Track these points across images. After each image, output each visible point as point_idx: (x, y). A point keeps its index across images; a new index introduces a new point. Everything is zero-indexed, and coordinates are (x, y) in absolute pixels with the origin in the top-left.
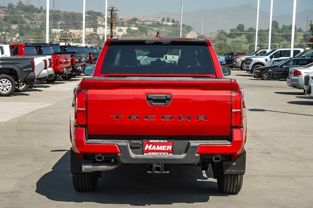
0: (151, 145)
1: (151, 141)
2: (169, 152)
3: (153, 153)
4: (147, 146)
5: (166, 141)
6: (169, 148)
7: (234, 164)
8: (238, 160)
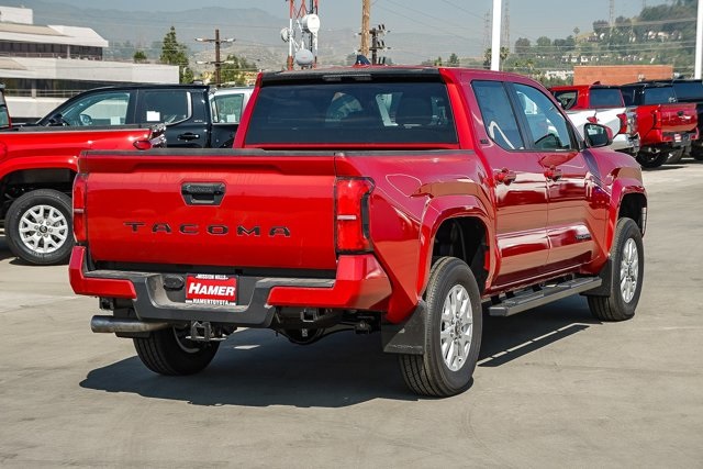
0: (199, 285)
1: (199, 276)
2: (229, 299)
3: (202, 301)
4: (192, 287)
5: (224, 277)
6: (231, 291)
7: (403, 331)
8: (409, 324)
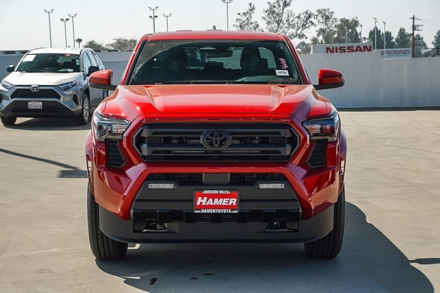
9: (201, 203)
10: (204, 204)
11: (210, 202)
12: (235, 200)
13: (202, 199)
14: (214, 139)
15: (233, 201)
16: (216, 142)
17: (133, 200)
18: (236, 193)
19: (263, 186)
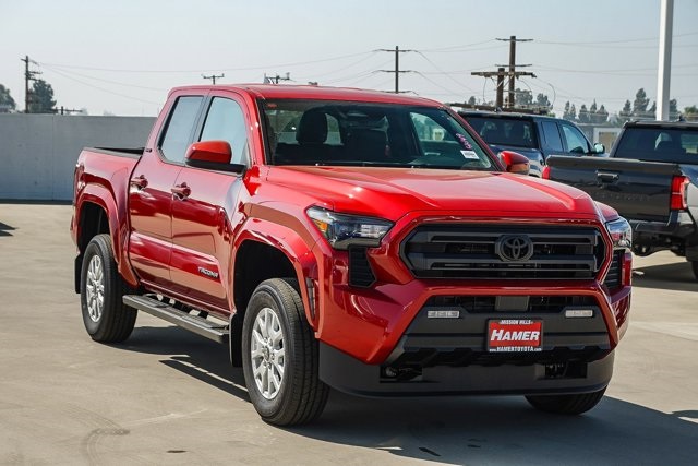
9: (496, 338)
10: (499, 339)
11: (507, 336)
12: (538, 333)
13: (498, 332)
14: (513, 247)
15: (535, 335)
16: (517, 250)
17: (403, 334)
18: (538, 323)
19: (570, 314)
